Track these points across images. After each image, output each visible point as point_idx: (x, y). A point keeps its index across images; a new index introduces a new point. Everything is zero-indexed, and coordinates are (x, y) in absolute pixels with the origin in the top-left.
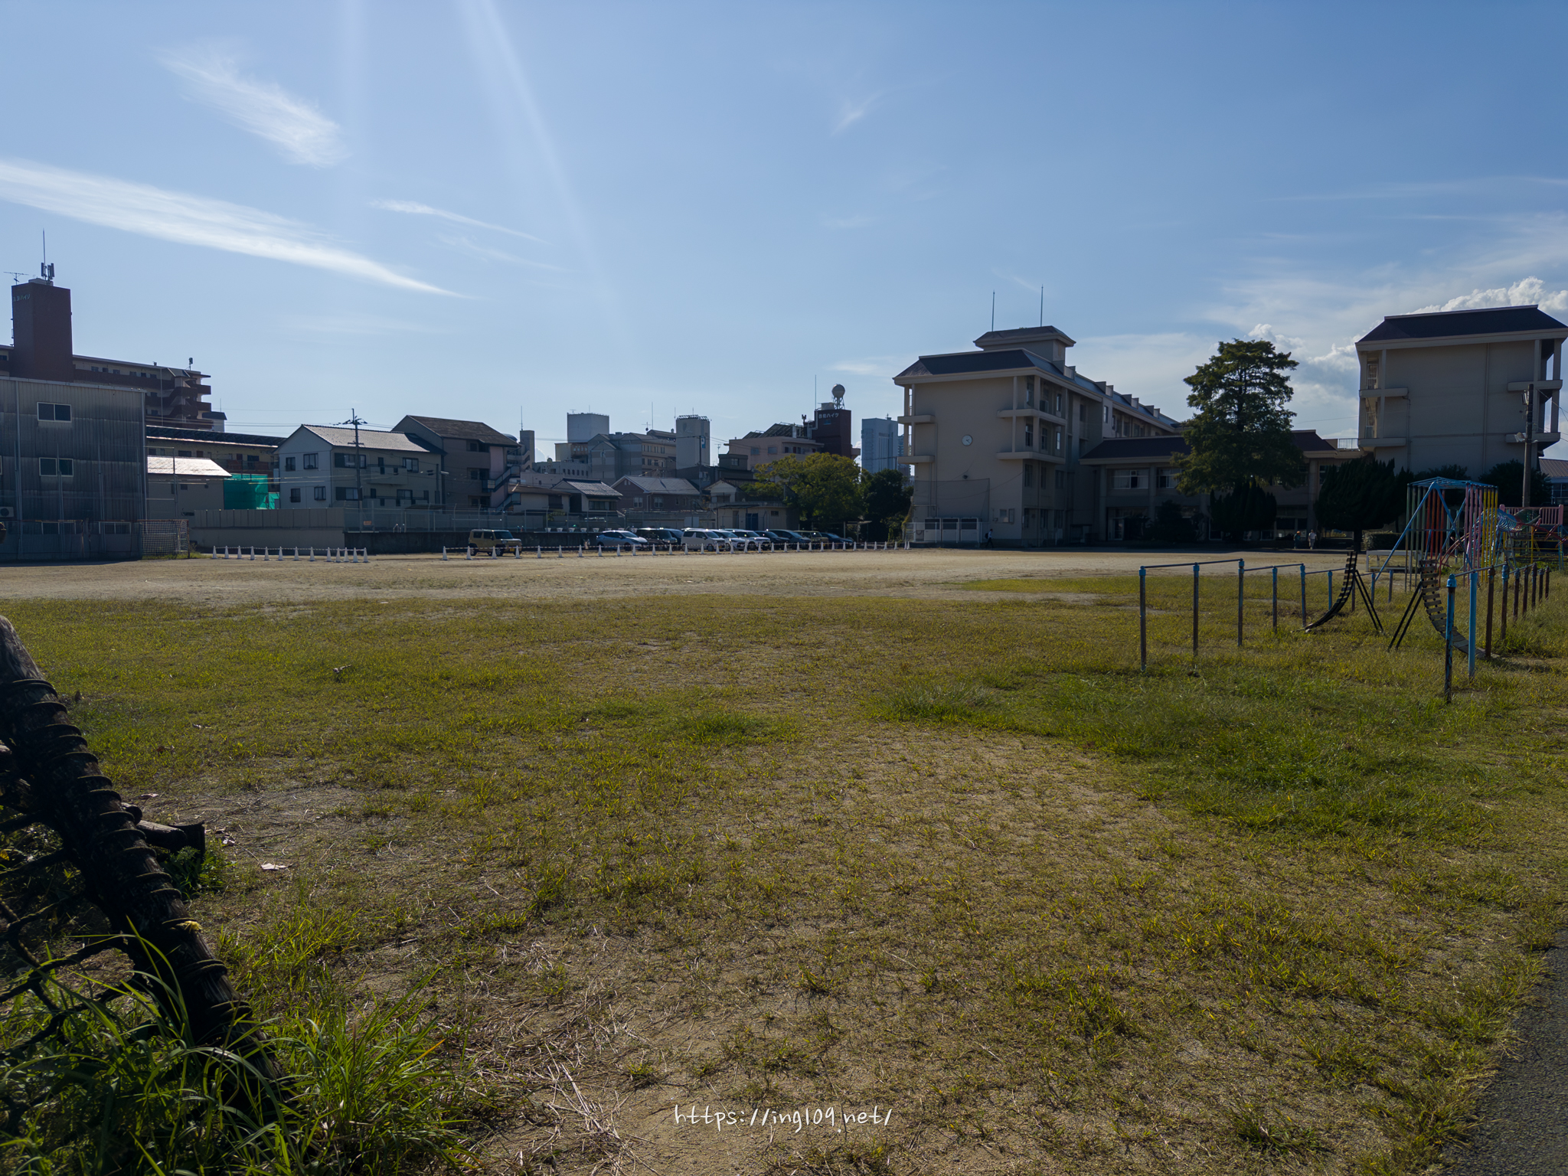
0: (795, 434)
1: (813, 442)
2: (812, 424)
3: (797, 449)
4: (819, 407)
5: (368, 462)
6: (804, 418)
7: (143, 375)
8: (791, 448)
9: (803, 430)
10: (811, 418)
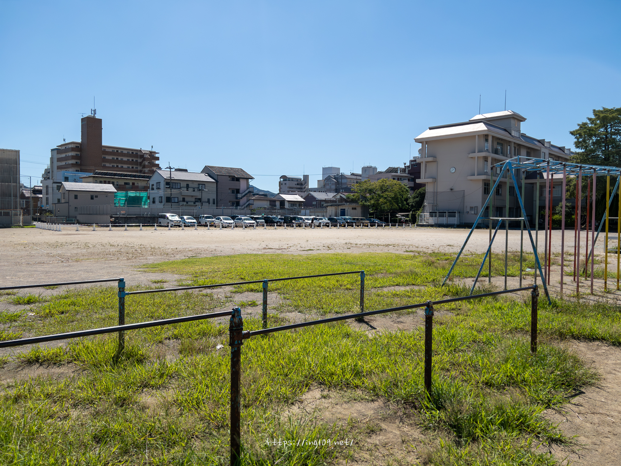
0: (399, 172)
1: (409, 175)
2: (408, 167)
3: (399, 178)
4: (412, 159)
5: (182, 186)
6: (405, 164)
7: (133, 153)
8: (396, 178)
9: (404, 170)
10: (408, 164)
